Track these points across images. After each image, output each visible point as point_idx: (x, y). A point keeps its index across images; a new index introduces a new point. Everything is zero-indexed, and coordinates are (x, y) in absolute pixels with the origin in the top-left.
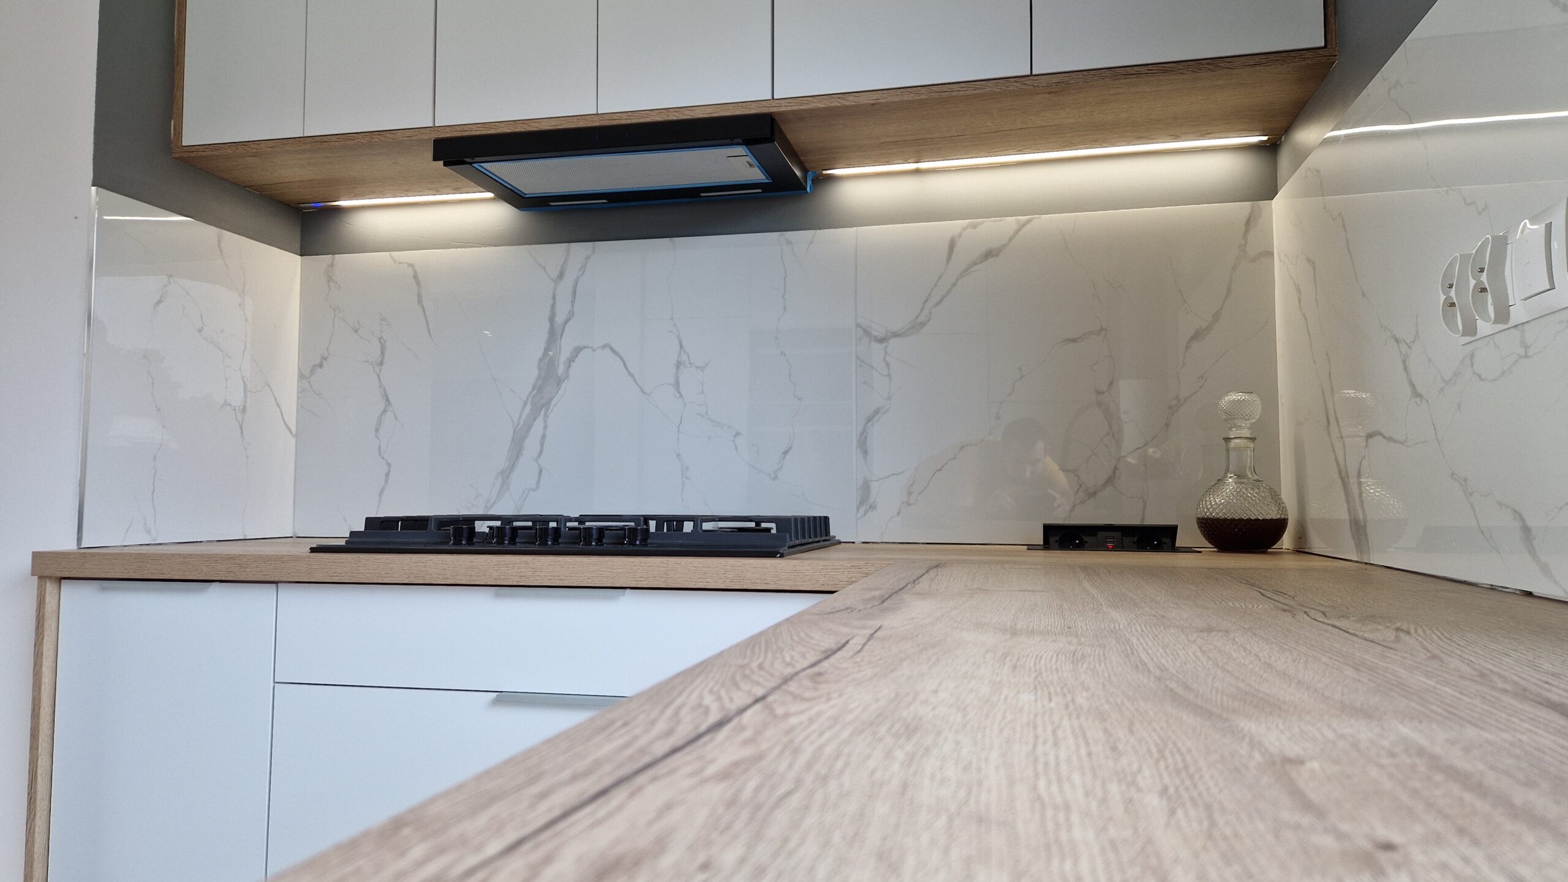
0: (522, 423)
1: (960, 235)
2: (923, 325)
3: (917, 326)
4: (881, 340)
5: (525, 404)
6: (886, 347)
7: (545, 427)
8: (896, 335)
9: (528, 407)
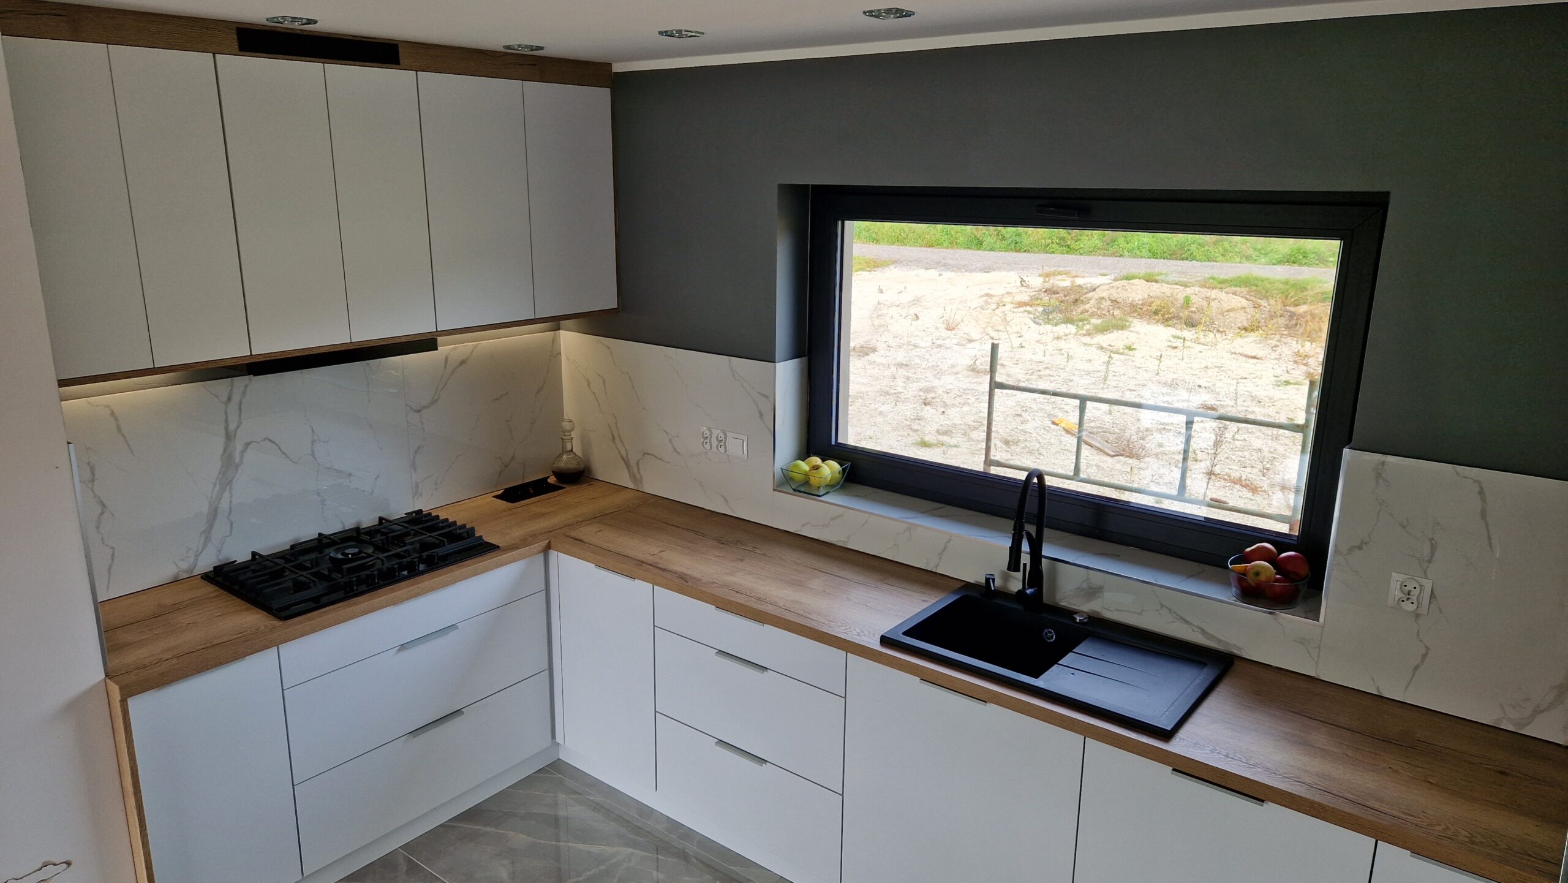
0: (214, 497)
1: (449, 354)
2: (436, 400)
3: (434, 402)
4: (418, 411)
5: (215, 485)
6: (421, 415)
7: (231, 497)
8: (425, 407)
9: (218, 487)
